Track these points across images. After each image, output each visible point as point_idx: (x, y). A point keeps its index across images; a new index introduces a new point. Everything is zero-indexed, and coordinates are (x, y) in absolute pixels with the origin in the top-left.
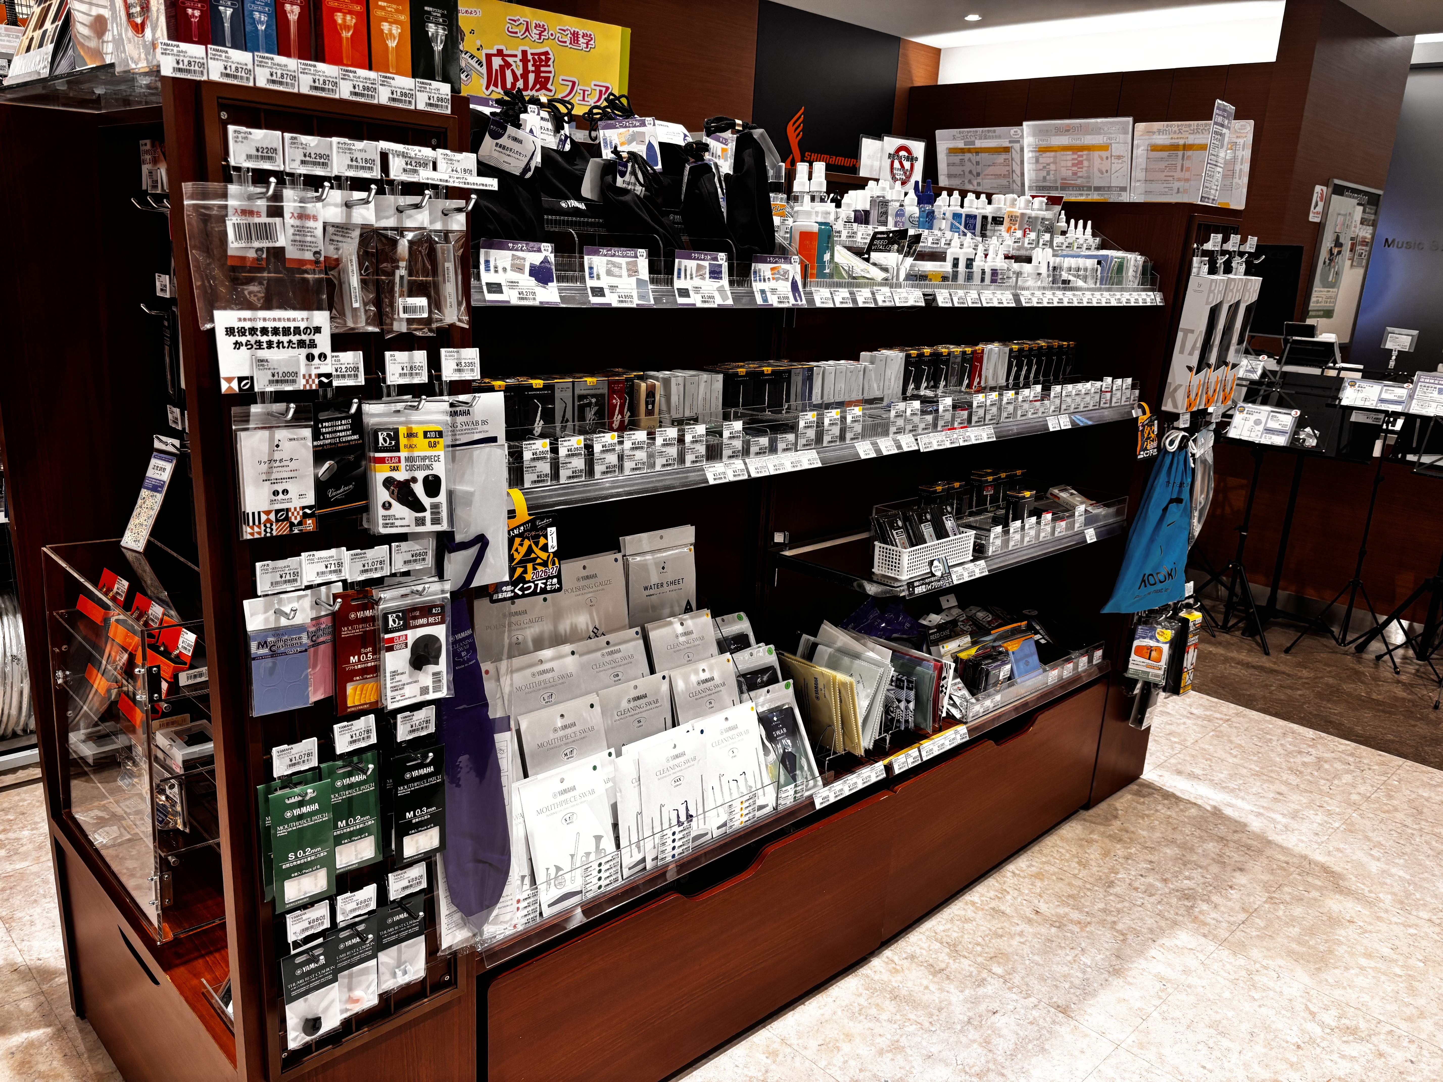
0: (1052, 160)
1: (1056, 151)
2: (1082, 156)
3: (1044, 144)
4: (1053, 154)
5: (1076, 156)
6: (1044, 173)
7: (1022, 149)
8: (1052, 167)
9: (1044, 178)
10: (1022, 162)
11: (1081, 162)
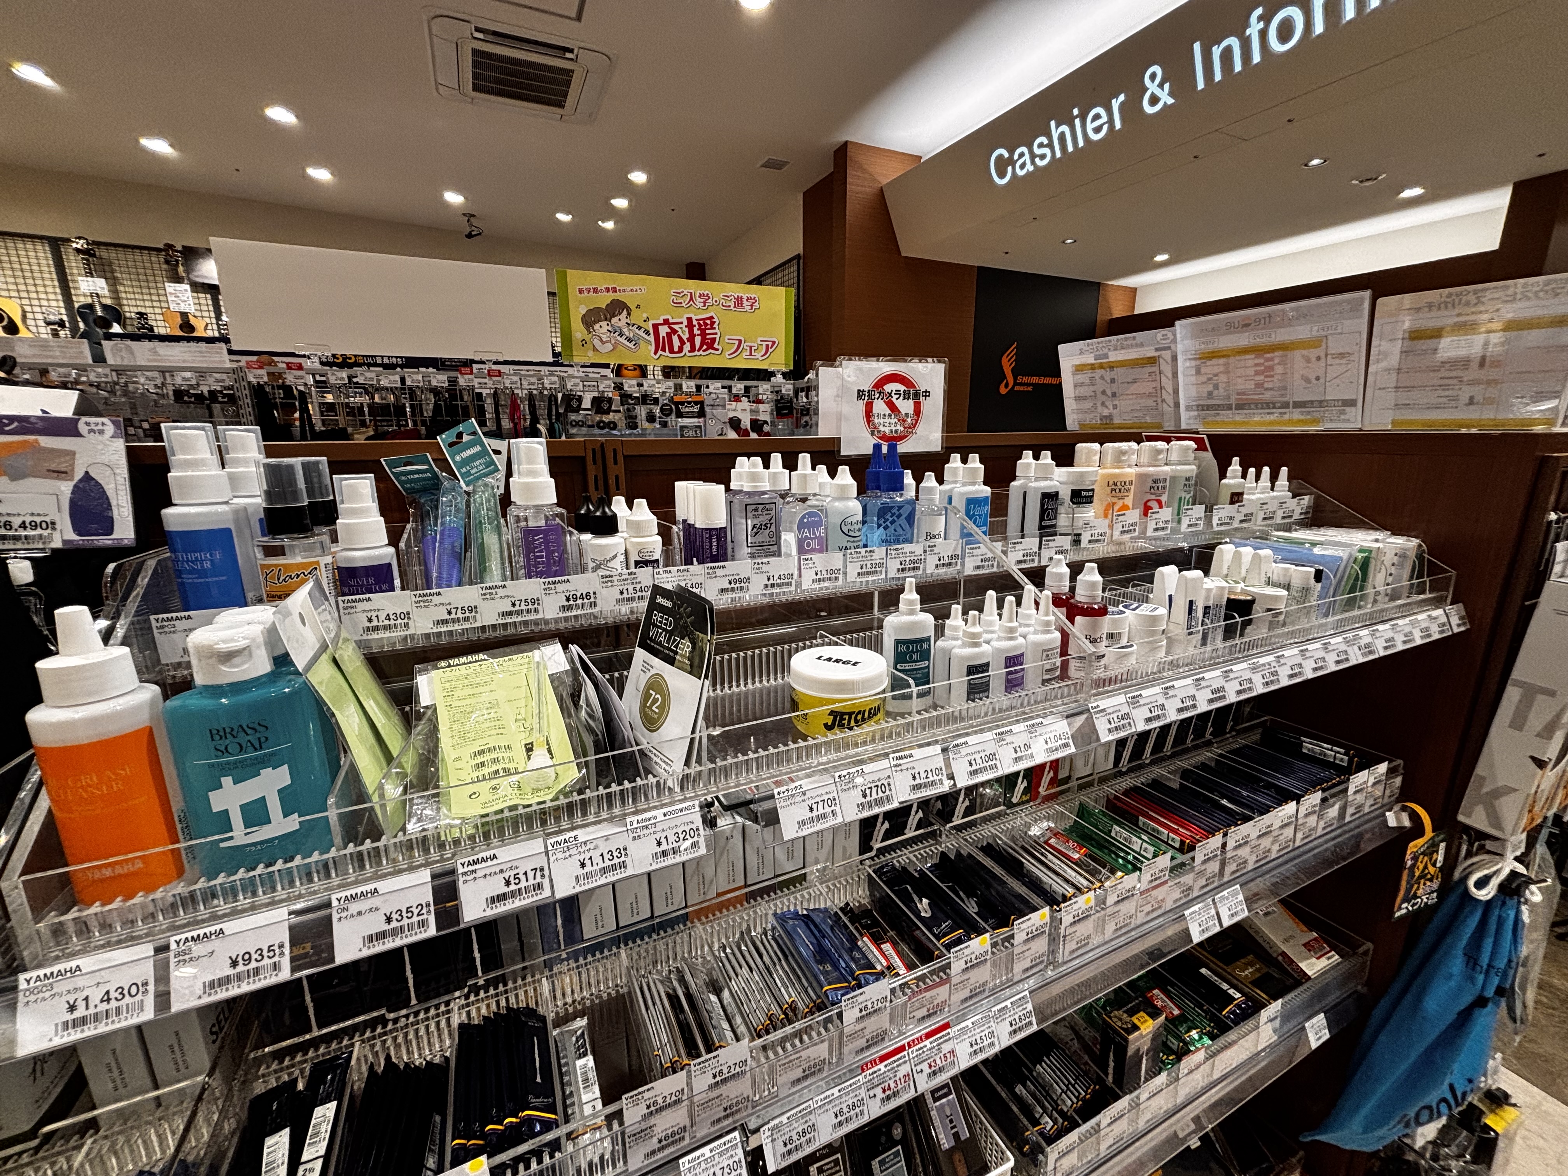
0: (1222, 369)
1: (1228, 356)
2: (1272, 359)
3: (1210, 347)
4: (1222, 361)
5: (1261, 361)
6: (1210, 388)
7: (1175, 358)
8: (1223, 378)
9: (1210, 394)
10: (1175, 375)
11: (1271, 368)
